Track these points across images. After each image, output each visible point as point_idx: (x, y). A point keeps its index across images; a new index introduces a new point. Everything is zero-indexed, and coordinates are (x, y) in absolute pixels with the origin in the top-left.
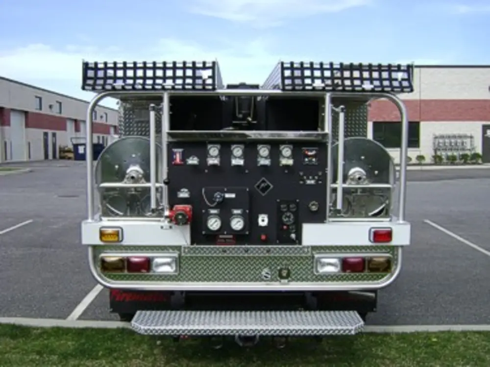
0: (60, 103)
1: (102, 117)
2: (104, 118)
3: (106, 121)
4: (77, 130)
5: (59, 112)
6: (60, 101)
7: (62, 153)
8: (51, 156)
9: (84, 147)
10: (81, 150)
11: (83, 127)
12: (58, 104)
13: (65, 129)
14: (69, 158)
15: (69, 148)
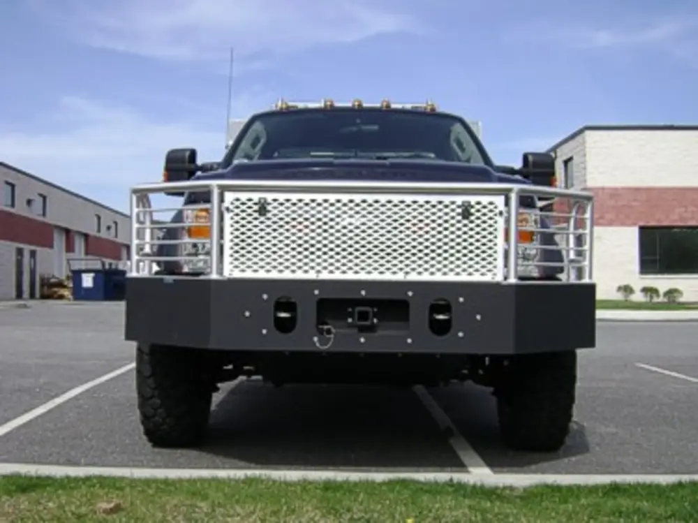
0: (44, 198)
1: (109, 228)
2: (113, 230)
3: (116, 236)
4: (70, 248)
5: (41, 212)
6: (45, 193)
7: (46, 288)
8: (26, 293)
9: (92, 275)
10: (88, 281)
11: (79, 244)
12: (41, 199)
13: (51, 246)
14: (61, 297)
15: (57, 278)
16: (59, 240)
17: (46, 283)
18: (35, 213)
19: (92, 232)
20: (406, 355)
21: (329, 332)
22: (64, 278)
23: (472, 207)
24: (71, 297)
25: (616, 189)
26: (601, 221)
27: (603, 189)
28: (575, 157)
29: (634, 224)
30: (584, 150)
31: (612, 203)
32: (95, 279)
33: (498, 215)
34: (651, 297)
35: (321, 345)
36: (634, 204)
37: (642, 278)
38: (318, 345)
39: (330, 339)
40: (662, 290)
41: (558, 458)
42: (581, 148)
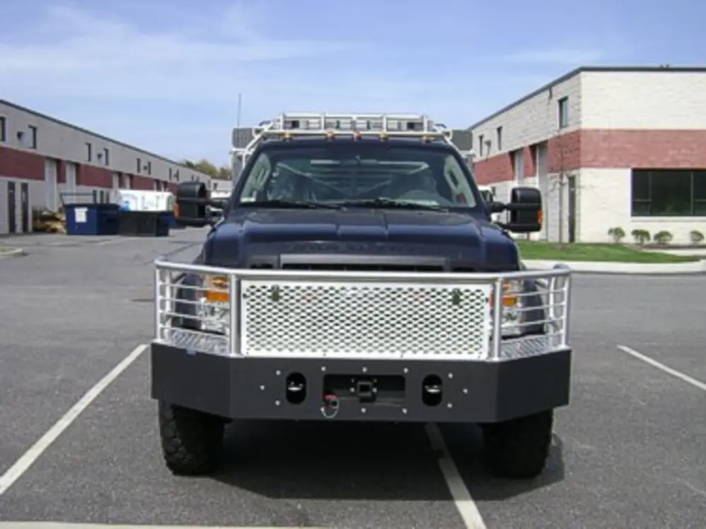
0: (35, 129)
1: (100, 156)
2: (103, 158)
3: (107, 163)
4: (61, 178)
5: (31, 145)
6: (35, 125)
7: (38, 221)
8: (19, 228)
9: (85, 210)
10: (81, 216)
11: (70, 174)
12: (31, 131)
13: (42, 178)
14: (54, 231)
15: (50, 212)
16: (50, 171)
17: (38, 216)
18: (25, 146)
19: (83, 161)
20: (402, 423)
21: (335, 404)
22: (56, 210)
23: (462, 294)
24: (65, 231)
25: (609, 131)
26: (595, 163)
27: (597, 131)
28: (570, 98)
29: (627, 167)
30: (579, 91)
31: (605, 145)
32: (88, 214)
33: (485, 302)
34: (642, 240)
35: (328, 414)
36: (626, 146)
37: (633, 221)
38: (325, 415)
39: (335, 410)
40: (653, 233)
41: (536, 487)
42: (576, 89)
